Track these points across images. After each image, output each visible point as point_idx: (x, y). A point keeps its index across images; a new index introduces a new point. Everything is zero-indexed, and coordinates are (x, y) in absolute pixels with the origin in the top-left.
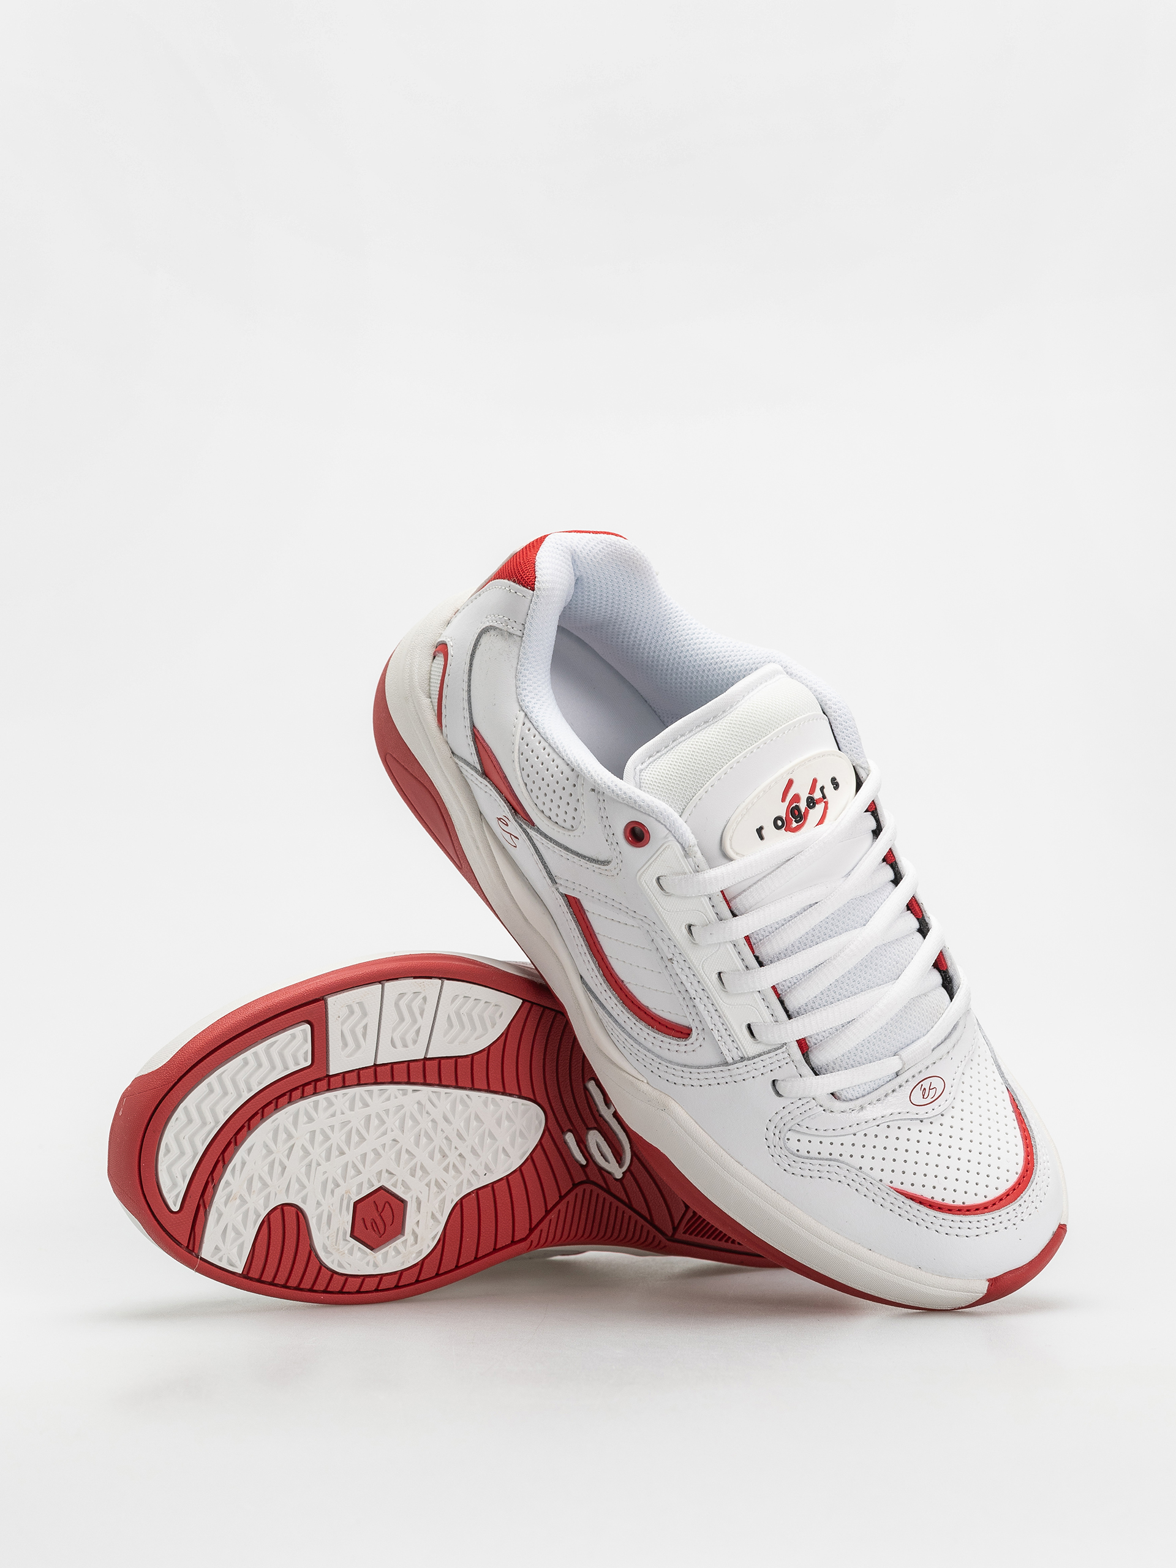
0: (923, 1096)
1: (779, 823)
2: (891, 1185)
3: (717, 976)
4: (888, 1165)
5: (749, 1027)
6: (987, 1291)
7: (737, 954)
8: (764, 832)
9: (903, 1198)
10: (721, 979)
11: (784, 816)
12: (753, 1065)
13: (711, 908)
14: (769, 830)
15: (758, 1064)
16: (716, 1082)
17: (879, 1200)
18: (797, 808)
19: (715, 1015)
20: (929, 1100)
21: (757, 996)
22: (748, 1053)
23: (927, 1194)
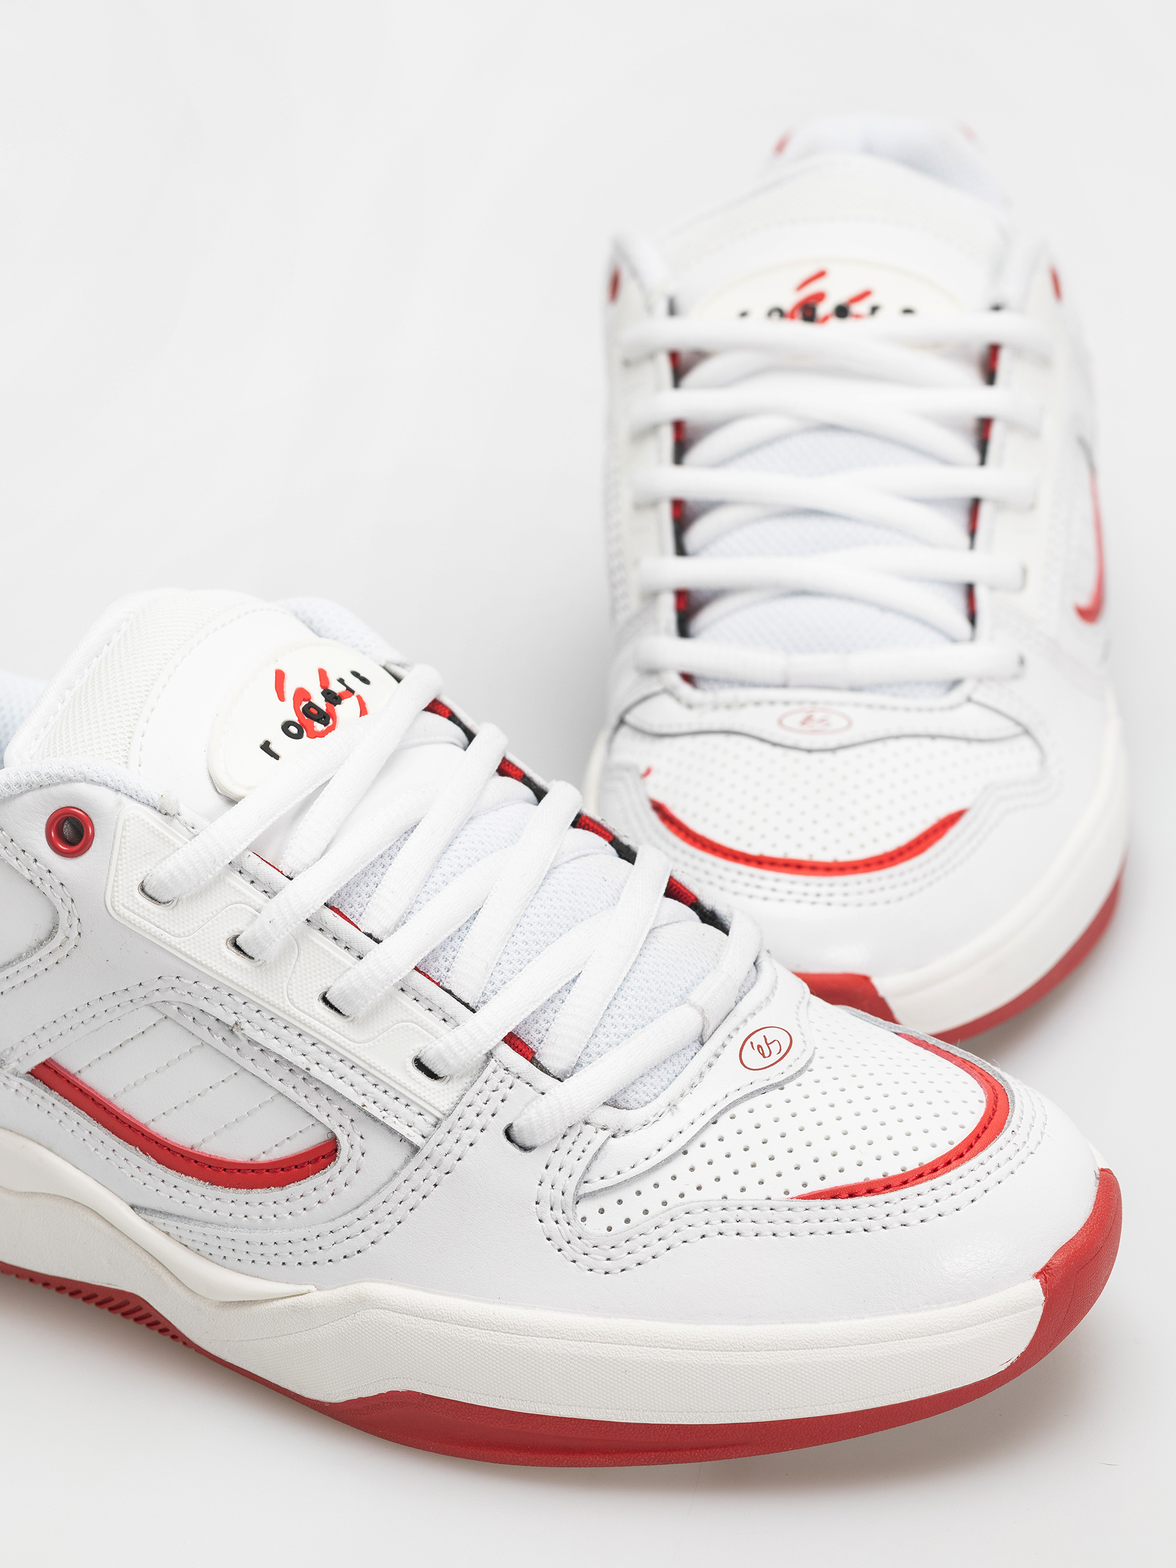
0: (763, 1055)
1: (293, 730)
2: (790, 1196)
3: (322, 1005)
4: (766, 1170)
5: (419, 1064)
6: (1045, 1294)
7: (332, 943)
8: (272, 747)
9: (819, 1202)
10: (332, 1007)
11: (295, 719)
12: (460, 1123)
13: (251, 886)
14: (281, 742)
15: (467, 1116)
16: (417, 1195)
17: (783, 1228)
18: (311, 705)
19: (354, 1076)
20: (775, 1057)
21: (406, 1000)
22: (442, 1109)
23: (854, 1177)
